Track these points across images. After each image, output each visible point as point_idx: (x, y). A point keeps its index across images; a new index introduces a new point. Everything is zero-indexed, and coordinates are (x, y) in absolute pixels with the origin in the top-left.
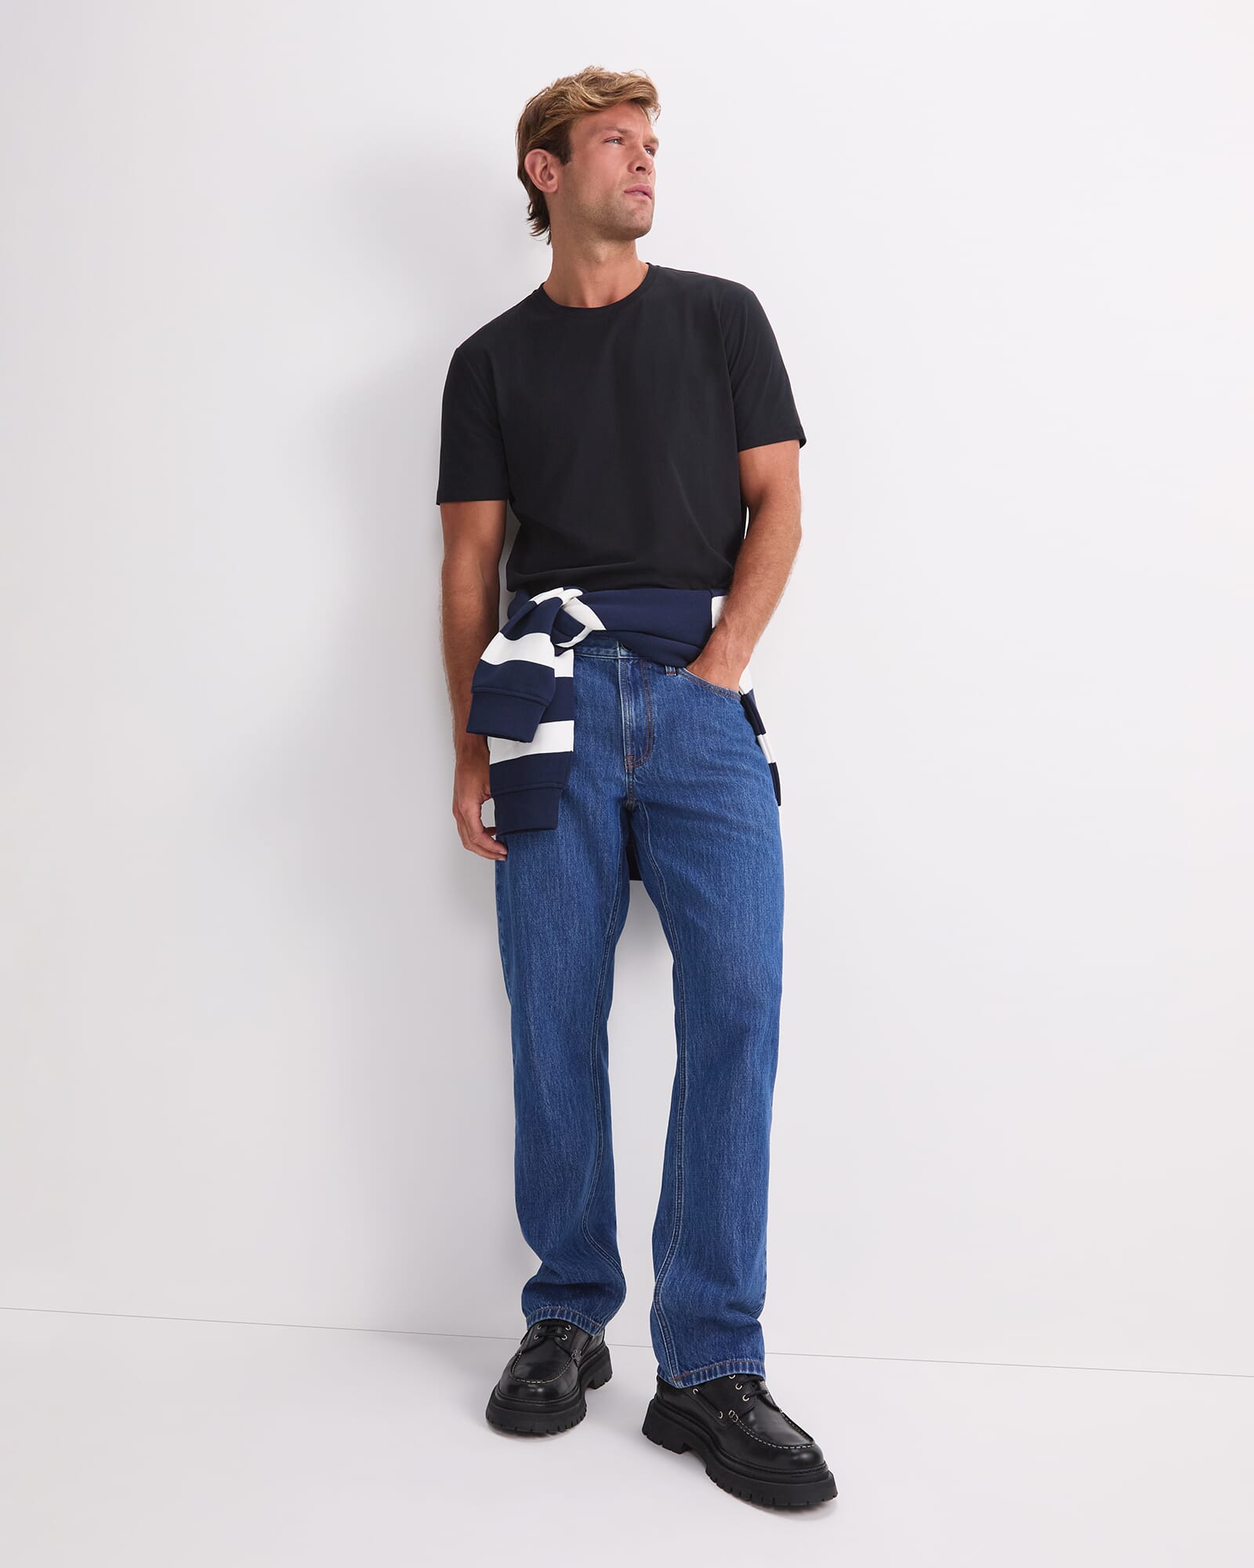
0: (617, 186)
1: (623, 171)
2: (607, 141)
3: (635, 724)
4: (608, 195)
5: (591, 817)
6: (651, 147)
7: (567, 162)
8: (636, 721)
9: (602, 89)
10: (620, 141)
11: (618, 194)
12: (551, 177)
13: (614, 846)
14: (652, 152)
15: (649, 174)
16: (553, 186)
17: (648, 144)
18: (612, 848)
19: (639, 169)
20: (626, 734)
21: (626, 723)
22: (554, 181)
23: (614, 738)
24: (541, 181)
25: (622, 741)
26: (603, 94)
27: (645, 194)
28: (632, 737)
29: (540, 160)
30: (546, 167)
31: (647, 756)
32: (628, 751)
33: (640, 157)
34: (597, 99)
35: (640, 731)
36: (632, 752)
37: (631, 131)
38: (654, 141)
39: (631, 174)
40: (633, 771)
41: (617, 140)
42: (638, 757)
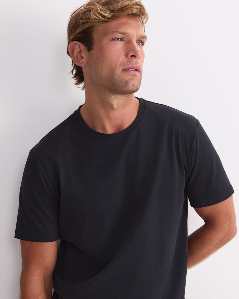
0: (118, 66)
1: (123, 58)
2: (113, 40)
4: (112, 71)
6: (141, 42)
7: (91, 50)
9: (112, 8)
10: (122, 39)
11: (119, 71)
12: (82, 58)
14: (143, 43)
15: (139, 58)
16: (83, 63)
17: (140, 39)
19: (132, 56)
22: (84, 60)
24: (77, 60)
26: (112, 11)
27: (136, 70)
29: (77, 47)
30: (80, 51)
33: (133, 49)
34: (108, 14)
37: (128, 33)
38: (144, 37)
39: (128, 59)
41: (120, 39)
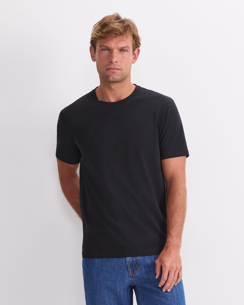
2: (102, 50)
3: (131, 260)
5: (119, 294)
8: (132, 259)
13: (127, 302)
18: (126, 303)
20: (129, 264)
21: (128, 261)
22: (94, 58)
23: (124, 266)
25: (127, 266)
28: (131, 265)
31: (137, 271)
32: (130, 270)
35: (134, 262)
36: (131, 270)
40: (133, 276)
42: (134, 271)
